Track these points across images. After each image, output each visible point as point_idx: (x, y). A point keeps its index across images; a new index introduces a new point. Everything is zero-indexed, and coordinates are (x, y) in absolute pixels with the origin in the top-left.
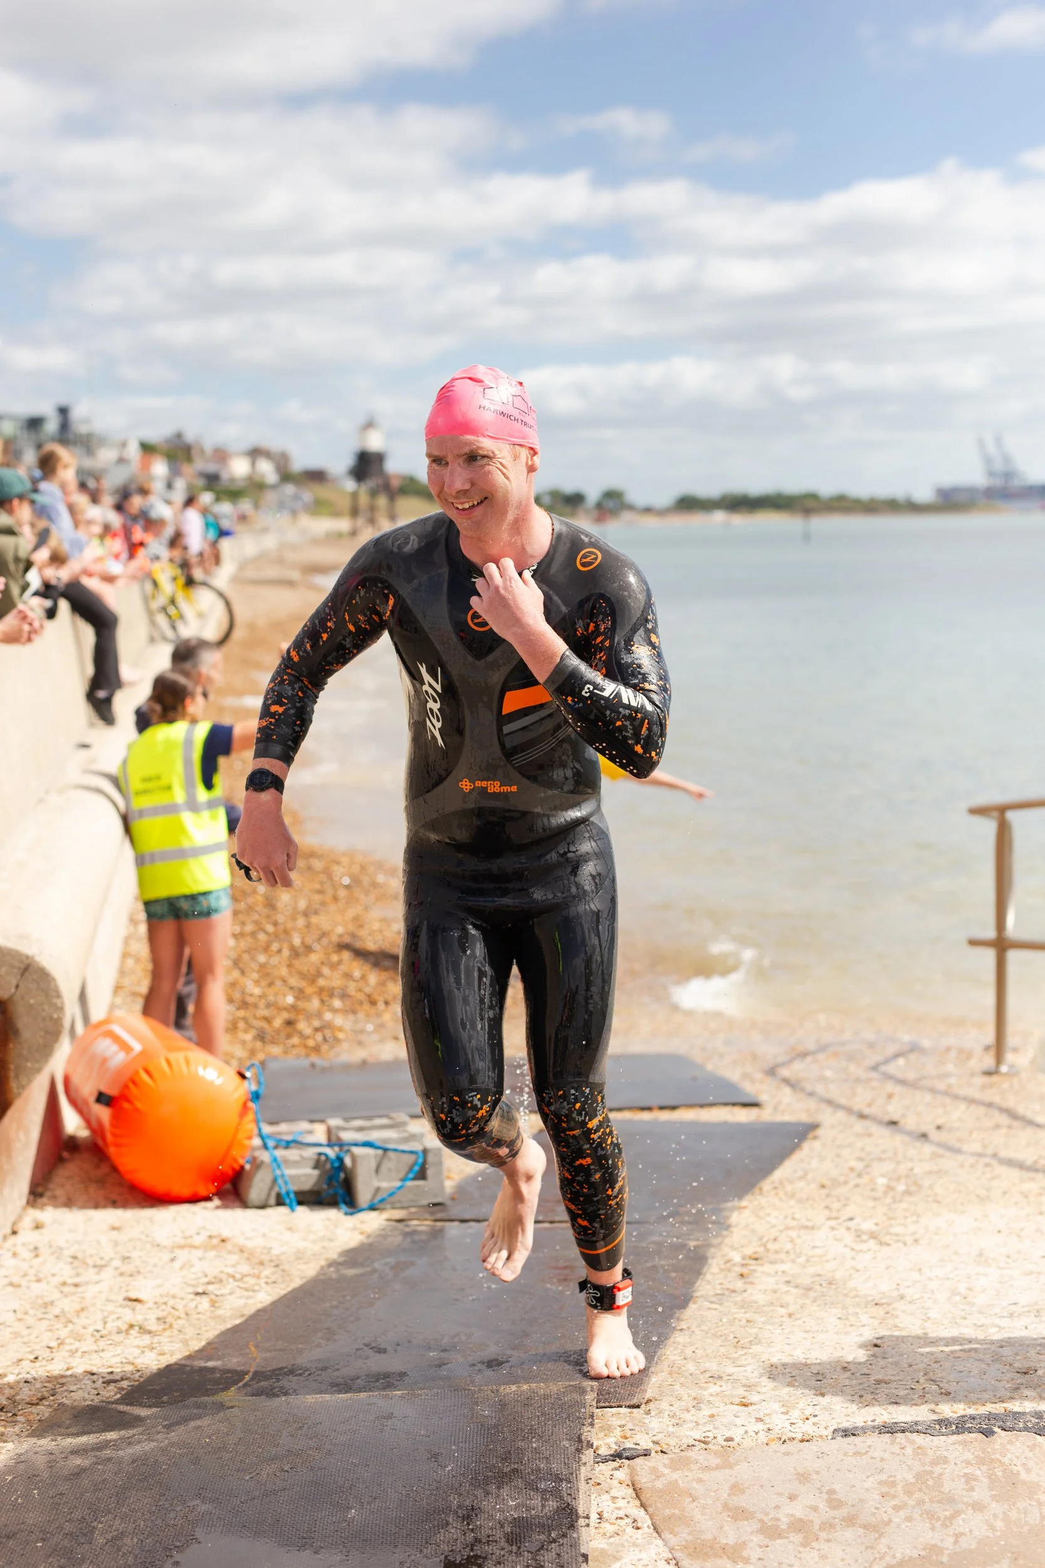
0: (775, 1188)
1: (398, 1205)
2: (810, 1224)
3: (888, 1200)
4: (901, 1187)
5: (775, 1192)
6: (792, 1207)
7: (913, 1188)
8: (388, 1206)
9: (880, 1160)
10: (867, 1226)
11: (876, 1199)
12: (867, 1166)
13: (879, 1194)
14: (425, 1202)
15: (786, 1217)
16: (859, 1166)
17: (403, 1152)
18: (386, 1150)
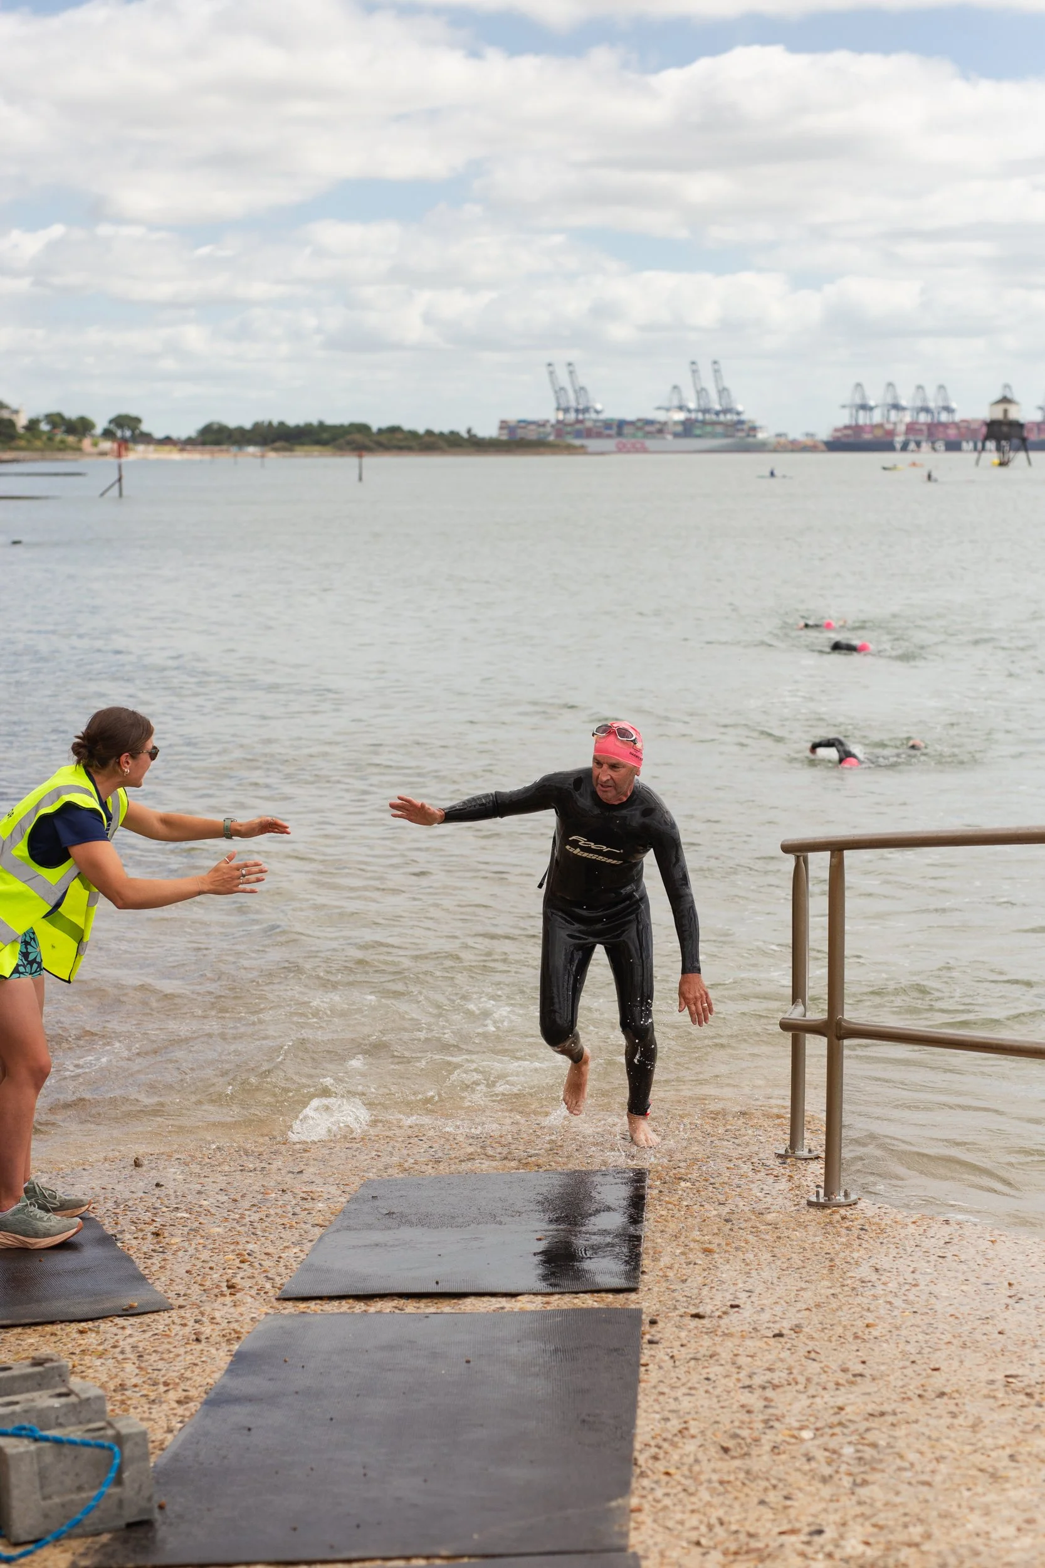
0: (655, 1458)
1: (79, 1531)
2: (760, 1545)
3: (847, 1482)
4: (848, 1451)
5: (661, 1466)
6: (709, 1504)
7: (869, 1453)
8: (64, 1536)
9: (778, 1386)
10: (853, 1546)
11: (825, 1480)
12: (768, 1403)
13: (827, 1471)
14: (122, 1523)
15: (710, 1527)
16: (753, 1400)
17: (86, 1444)
18: (58, 1442)
